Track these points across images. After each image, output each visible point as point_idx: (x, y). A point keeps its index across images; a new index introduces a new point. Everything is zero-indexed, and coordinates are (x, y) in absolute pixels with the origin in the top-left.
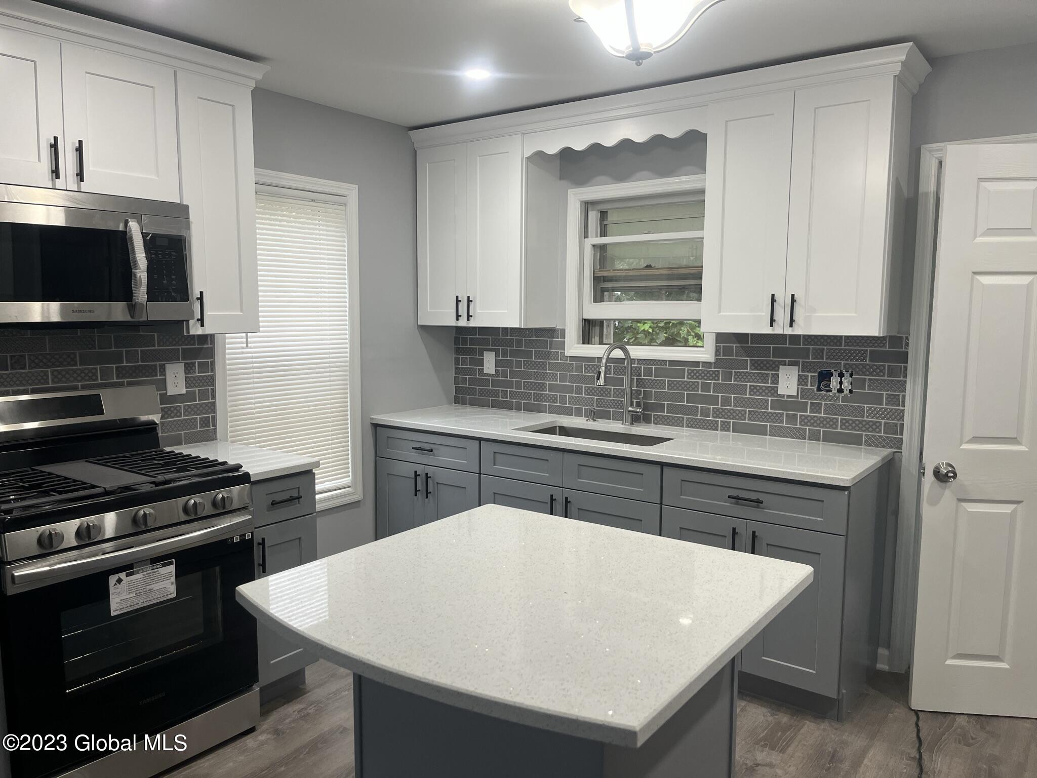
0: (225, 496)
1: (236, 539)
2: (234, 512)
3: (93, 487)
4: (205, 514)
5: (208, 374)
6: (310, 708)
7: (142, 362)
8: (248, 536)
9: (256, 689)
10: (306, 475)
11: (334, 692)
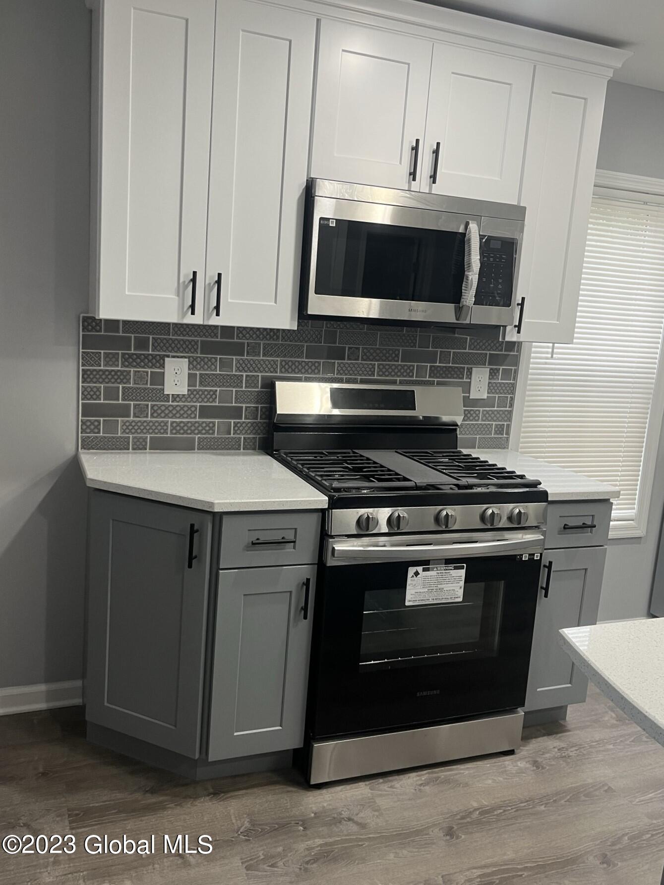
0: (522, 511)
1: (525, 558)
2: (526, 529)
3: (405, 479)
4: (500, 526)
5: (510, 382)
6: (572, 750)
7: (452, 364)
8: (537, 556)
9: (521, 712)
10: (604, 503)
11: (597, 741)
